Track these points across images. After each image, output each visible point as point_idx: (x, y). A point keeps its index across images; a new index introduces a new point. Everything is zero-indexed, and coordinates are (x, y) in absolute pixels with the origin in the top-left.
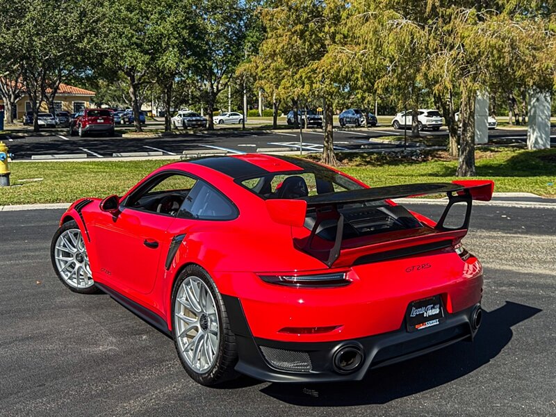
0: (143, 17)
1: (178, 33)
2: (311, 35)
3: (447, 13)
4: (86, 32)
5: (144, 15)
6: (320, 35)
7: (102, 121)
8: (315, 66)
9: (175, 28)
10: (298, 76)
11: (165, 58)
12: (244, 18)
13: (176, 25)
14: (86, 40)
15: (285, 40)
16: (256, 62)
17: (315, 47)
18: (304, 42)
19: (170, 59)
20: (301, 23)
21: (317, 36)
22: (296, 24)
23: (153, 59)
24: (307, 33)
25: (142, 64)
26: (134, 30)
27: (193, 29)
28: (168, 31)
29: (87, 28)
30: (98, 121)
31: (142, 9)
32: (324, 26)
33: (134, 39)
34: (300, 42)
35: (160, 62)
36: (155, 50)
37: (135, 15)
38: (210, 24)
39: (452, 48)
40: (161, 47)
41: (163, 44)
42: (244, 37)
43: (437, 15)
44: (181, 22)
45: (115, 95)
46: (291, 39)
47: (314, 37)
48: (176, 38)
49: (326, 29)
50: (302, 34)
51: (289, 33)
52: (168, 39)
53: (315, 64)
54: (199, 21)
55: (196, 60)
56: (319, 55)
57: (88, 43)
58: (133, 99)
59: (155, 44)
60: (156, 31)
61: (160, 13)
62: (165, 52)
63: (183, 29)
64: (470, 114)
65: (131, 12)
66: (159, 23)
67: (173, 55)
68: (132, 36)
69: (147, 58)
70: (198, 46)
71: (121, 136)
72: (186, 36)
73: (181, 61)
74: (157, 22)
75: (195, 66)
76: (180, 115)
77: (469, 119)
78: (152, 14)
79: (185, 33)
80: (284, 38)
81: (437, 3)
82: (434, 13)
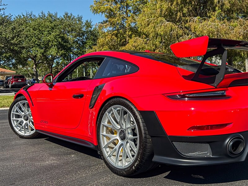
0: (40, 33)
1: (56, 40)
2: (121, 36)
3: (186, 19)
4: (15, 36)
5: (41, 32)
6: (125, 36)
7: (21, 81)
9: (55, 38)
11: (51, 51)
12: (85, 35)
13: (56, 36)
14: (15, 39)
16: (95, 49)
17: (122, 41)
18: (118, 39)
19: (53, 51)
20: (116, 30)
22: (114, 31)
23: (45, 52)
24: (119, 34)
25: (40, 53)
26: (36, 39)
27: (63, 38)
28: (52, 39)
29: (16, 34)
30: (19, 81)
31: (40, 30)
32: (126, 32)
33: (36, 42)
34: (116, 38)
35: (48, 53)
36: (47, 47)
37: (37, 32)
38: (70, 37)
39: (188, 35)
40: (49, 46)
41: (50, 45)
42: (86, 43)
44: (58, 35)
45: (24, 74)
46: (112, 37)
47: (122, 36)
48: (56, 42)
49: (127, 33)
50: (116, 36)
51: (111, 34)
52: (52, 43)
53: (123, 48)
54: (65, 36)
55: (65, 52)
56: (124, 44)
57: (16, 41)
58: (35, 70)
59: (46, 45)
60: (46, 39)
61: (48, 31)
62: (50, 48)
63: (59, 38)
65: (35, 31)
66: (48, 35)
67: (55, 50)
68: (36, 41)
69: (42, 51)
70: (66, 46)
73: (58, 52)
74: (47, 35)
75: (65, 54)
78: (44, 32)
79: (60, 40)
80: (109, 36)
81: (182, 15)
82: (179, 20)
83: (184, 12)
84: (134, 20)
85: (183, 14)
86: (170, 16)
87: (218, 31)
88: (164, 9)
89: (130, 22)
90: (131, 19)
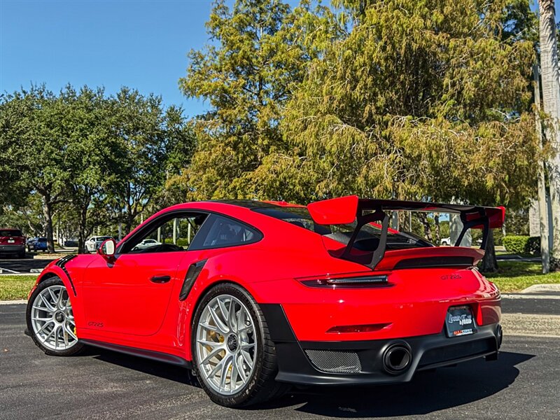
0: (63, 134)
1: (99, 150)
2: (244, 148)
3: (384, 120)
4: (11, 143)
5: (64, 132)
6: (254, 147)
7: (13, 241)
8: (248, 177)
9: (97, 146)
10: (230, 187)
11: (85, 176)
12: (166, 139)
13: (98, 142)
14: (10, 150)
15: (219, 149)
16: (188, 175)
17: (248, 159)
18: (238, 154)
19: (90, 176)
20: (234, 135)
21: (250, 148)
22: (230, 136)
23: (72, 177)
24: (241, 144)
25: (61, 180)
26: (53, 146)
27: (114, 147)
28: (89, 148)
29: (12, 138)
30: (9, 241)
31: (63, 126)
32: (257, 139)
33: (54, 155)
34: (233, 153)
35: (79, 179)
36: (76, 166)
37: (55, 132)
38: (131, 145)
39: (389, 153)
40: (81, 164)
41: (83, 162)
42: (166, 158)
43: (373, 122)
44: (103, 140)
45: (17, 224)
46: (224, 150)
47: (247, 149)
48: (97, 155)
49: (260, 141)
50: (235, 147)
51: (223, 144)
52: (89, 156)
53: (250, 175)
54: (120, 140)
55: (117, 178)
56: (252, 167)
57: (12, 154)
58: (48, 218)
59: (75, 161)
60: (77, 148)
61: (81, 131)
62: (85, 169)
63: (105, 146)
64: (405, 219)
65: (51, 129)
66: (79, 140)
67: (94, 172)
68: (52, 152)
69: (66, 174)
70: (120, 164)
71: (33, 258)
72: (108, 153)
73: (102, 178)
74: (78, 139)
75: (116, 183)
76: (94, 239)
77: (405, 224)
78: (72, 132)
79: (107, 150)
80: (218, 148)
81: (374, 111)
82: (371, 121)
83: (379, 104)
84: (276, 113)
85: (377, 108)
86: (350, 112)
87: (449, 147)
88: (338, 97)
89: (266, 118)
90: (268, 111)
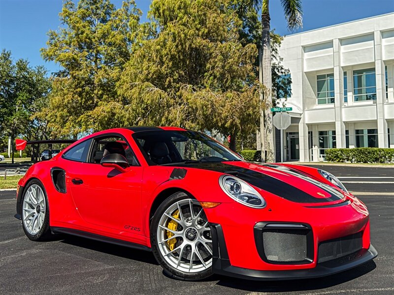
2: (86, 95)
6: (92, 95)
8: (89, 114)
10: (77, 121)
15: (70, 96)
16: (46, 112)
17: (89, 103)
18: (82, 99)
20: (80, 87)
21: (90, 96)
22: (77, 88)
24: (84, 93)
32: (95, 90)
34: (80, 99)
46: (73, 97)
47: (88, 96)
49: (96, 92)
50: (80, 94)
51: (72, 93)
53: (90, 113)
81: (172, 81)
82: (170, 86)
83: (175, 77)
84: (108, 74)
85: (174, 79)
86: (158, 80)
87: (212, 106)
88: (152, 71)
89: (101, 77)
90: (103, 72)
